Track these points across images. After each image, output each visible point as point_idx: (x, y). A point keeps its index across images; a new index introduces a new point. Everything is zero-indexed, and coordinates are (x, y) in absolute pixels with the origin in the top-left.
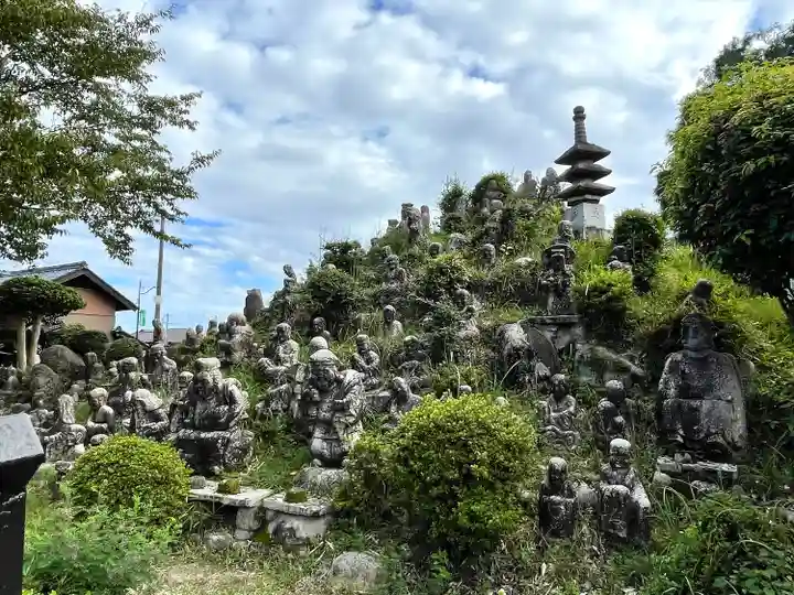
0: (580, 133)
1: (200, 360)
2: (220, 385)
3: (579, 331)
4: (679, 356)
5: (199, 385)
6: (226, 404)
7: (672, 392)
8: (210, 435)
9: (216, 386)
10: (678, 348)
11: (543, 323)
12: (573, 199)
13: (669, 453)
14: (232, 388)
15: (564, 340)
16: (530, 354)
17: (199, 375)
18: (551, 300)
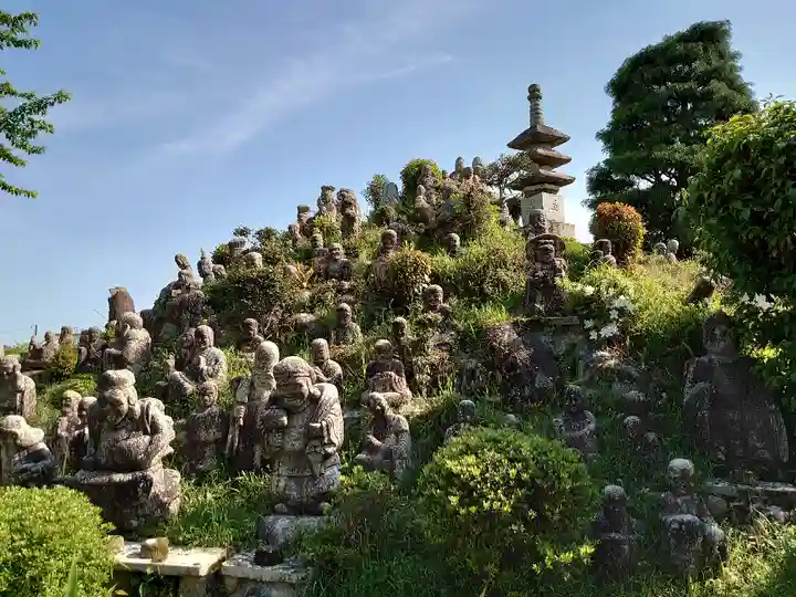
0: (535, 113)
1: (110, 372)
2: (137, 409)
5: (108, 406)
6: (146, 433)
8: (126, 477)
9: (131, 410)
14: (155, 412)
17: (107, 394)
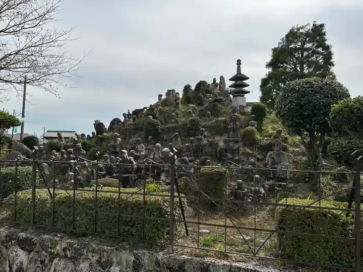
0: (239, 69)
3: (241, 144)
4: (272, 153)
7: (270, 163)
8: (127, 175)
10: (272, 150)
11: (230, 141)
12: (236, 95)
13: (268, 180)
14: (132, 160)
15: (236, 147)
16: (226, 150)
18: (231, 133)
